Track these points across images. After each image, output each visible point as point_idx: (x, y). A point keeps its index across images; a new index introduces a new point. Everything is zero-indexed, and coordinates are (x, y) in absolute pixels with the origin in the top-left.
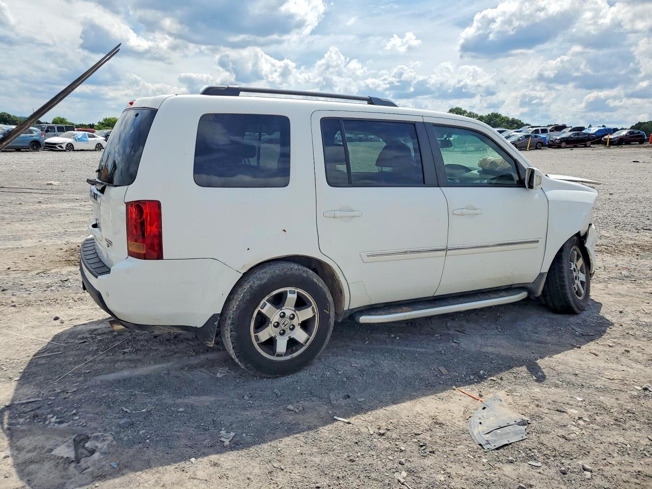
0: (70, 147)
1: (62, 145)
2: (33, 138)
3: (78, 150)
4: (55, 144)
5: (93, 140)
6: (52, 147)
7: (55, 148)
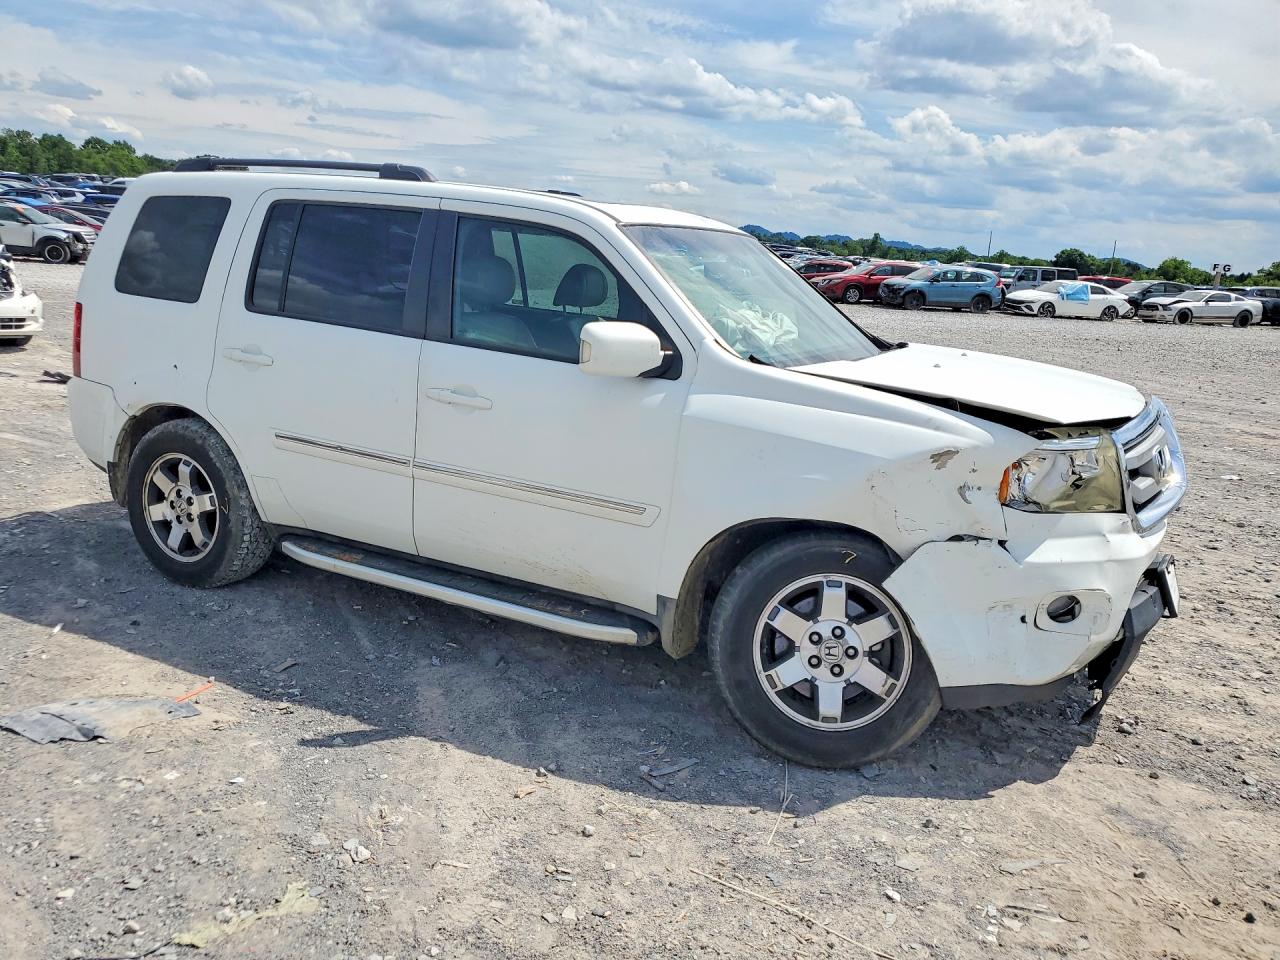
0: (1048, 310)
1: (1032, 305)
2: (982, 288)
3: (1061, 317)
4: (1022, 302)
5: (1099, 300)
6: (1014, 308)
7: (1019, 308)
